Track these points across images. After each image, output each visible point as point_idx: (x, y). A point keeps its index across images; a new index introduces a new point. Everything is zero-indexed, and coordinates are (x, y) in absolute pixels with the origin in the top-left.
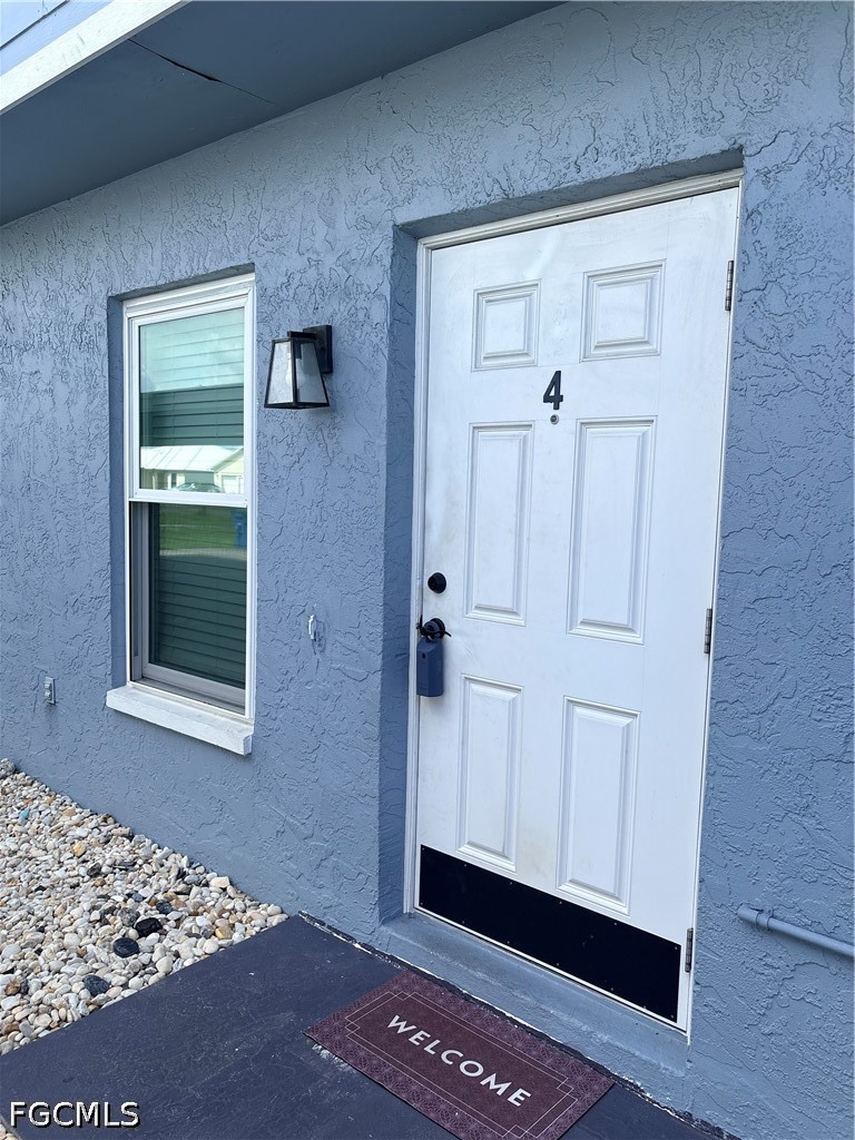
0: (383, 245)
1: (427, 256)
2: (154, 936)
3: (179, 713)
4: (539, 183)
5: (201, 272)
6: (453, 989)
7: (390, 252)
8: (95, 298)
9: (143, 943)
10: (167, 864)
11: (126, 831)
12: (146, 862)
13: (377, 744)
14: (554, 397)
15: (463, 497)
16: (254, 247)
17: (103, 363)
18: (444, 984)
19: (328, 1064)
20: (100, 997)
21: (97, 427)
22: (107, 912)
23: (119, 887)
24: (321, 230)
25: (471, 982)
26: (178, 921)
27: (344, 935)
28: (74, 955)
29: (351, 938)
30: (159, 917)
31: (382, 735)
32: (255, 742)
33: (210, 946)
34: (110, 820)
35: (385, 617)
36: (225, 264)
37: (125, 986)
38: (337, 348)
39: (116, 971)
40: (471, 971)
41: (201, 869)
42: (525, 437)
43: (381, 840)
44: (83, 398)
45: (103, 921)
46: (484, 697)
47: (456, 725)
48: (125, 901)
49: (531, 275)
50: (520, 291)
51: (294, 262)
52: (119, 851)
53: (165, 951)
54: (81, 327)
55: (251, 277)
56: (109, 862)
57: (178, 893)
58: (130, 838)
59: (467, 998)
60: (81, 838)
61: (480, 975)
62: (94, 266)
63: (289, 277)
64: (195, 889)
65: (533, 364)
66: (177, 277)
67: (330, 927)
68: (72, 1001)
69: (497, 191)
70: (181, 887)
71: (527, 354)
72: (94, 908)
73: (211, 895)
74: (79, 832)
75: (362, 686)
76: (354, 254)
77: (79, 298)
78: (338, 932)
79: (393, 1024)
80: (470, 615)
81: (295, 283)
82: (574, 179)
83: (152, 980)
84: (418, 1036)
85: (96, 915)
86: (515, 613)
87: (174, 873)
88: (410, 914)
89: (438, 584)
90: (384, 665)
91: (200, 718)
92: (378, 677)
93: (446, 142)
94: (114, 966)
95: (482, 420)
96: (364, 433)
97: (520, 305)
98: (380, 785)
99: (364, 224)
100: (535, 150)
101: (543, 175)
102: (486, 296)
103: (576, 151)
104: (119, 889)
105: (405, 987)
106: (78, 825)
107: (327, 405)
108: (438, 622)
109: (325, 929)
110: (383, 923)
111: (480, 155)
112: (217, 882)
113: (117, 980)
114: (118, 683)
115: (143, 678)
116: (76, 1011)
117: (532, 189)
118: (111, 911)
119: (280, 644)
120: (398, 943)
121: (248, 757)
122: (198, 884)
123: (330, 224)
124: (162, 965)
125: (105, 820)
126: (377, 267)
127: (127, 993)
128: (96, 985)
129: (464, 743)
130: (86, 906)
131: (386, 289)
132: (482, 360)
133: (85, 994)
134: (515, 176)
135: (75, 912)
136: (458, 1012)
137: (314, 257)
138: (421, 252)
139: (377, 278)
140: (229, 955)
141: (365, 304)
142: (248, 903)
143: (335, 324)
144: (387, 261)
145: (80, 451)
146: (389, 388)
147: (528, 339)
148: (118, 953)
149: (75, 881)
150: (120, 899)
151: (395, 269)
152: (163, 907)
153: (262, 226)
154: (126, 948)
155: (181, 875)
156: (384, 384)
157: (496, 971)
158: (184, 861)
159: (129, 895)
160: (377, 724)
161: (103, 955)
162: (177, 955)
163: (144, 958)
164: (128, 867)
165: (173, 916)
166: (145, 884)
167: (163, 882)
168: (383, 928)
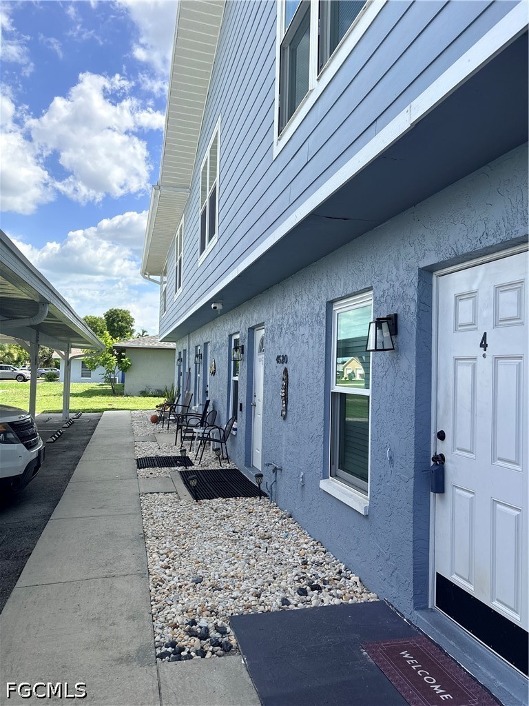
0: (414, 277)
1: (437, 279)
2: (316, 591)
3: (344, 493)
4: (467, 249)
5: (356, 290)
6: (441, 649)
7: (417, 280)
8: (322, 302)
9: (310, 593)
10: (336, 566)
11: (324, 549)
12: (328, 564)
13: (412, 515)
14: (484, 345)
15: (451, 394)
16: (373, 279)
17: (323, 330)
18: (438, 646)
19: (365, 658)
20: (286, 606)
21: (321, 358)
22: (301, 578)
23: (312, 570)
24: (395, 271)
25: (449, 646)
26: (330, 590)
27: (401, 614)
28: (282, 590)
29: (403, 616)
30: (322, 585)
31: (414, 511)
32: (370, 509)
33: (336, 601)
34: (319, 544)
35: (415, 451)
36: (364, 287)
37: (296, 605)
38: (399, 323)
39: (295, 599)
40: (448, 640)
41: (349, 572)
42: (474, 364)
43: (414, 564)
44: (317, 345)
45: (299, 581)
46: (460, 495)
47: (449, 509)
48: (311, 576)
49: (474, 288)
50: (472, 295)
51: (385, 286)
52: (318, 558)
53: (317, 598)
54: (318, 315)
55: (371, 293)
56: (312, 560)
57: (334, 579)
58: (325, 553)
59: (446, 654)
60: (304, 549)
61: (452, 643)
62: (323, 289)
63: (384, 292)
64: (343, 579)
65: (476, 329)
66: (349, 293)
67: (395, 609)
68: (274, 604)
69: (453, 253)
70: (337, 577)
71: (474, 324)
72: (297, 575)
73: (349, 583)
74: (305, 546)
75: (407, 485)
76: (405, 282)
77: (317, 302)
78: (398, 612)
79: (403, 653)
80: (455, 452)
81: (386, 295)
82: (480, 246)
83: (308, 606)
84: (412, 661)
85: (297, 578)
86: (472, 453)
87: (337, 570)
88: (432, 609)
89: (441, 436)
90: (415, 474)
91: (351, 496)
92: (412, 481)
93: (435, 232)
94: (295, 597)
95: (458, 355)
96: (408, 362)
97: (471, 301)
98: (413, 535)
99: (409, 268)
100: (465, 234)
101: (469, 245)
102: (459, 297)
103: (479, 234)
104: (311, 572)
105: (418, 642)
106: (306, 543)
107: (393, 349)
108: (441, 455)
109: (394, 610)
110: (416, 609)
111: (447, 237)
112: (354, 578)
113: (294, 602)
114: (325, 477)
115: (336, 476)
116: (274, 608)
117: (465, 252)
118: (303, 578)
119: (378, 462)
120: (421, 620)
121: (366, 517)
122: (345, 578)
123: (398, 269)
124: (314, 603)
125: (317, 543)
126: (413, 287)
127: (296, 608)
128: (285, 601)
129: (453, 519)
130: (294, 574)
131: (416, 297)
132: (458, 327)
133: (279, 603)
134: (459, 246)
135: (289, 575)
136: (438, 659)
137: (392, 283)
138: (434, 278)
139: (412, 292)
140: (343, 607)
141: (409, 304)
142: (364, 591)
143: (399, 313)
144: (416, 284)
145: (316, 369)
146: (417, 341)
147: (474, 317)
148: (298, 593)
149: (296, 565)
150: (309, 575)
151: (420, 288)
152: (325, 582)
153: (376, 270)
154: (303, 592)
155: (340, 572)
156: (415, 339)
157: (462, 643)
158: (343, 567)
159: (314, 575)
160: (412, 504)
161: (292, 593)
162: (323, 601)
163: (308, 598)
164: (319, 564)
165: (328, 586)
166: (323, 572)
167: (331, 574)
168: (415, 612)
